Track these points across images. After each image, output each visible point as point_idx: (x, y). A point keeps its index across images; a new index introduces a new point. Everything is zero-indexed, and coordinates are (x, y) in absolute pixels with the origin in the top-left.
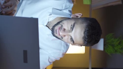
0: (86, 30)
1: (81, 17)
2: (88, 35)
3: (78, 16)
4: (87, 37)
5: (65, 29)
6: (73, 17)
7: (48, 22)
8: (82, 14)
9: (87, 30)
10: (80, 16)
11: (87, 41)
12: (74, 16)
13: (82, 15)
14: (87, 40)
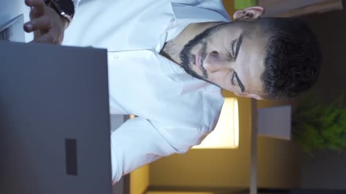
0: (269, 53)
1: (259, 18)
2: (275, 67)
3: (252, 15)
4: (272, 74)
5: (215, 53)
6: (239, 17)
7: (165, 43)
8: (262, 9)
9: (273, 55)
10: (257, 15)
11: (272, 85)
12: (242, 15)
13: (264, 12)
14: (273, 82)
